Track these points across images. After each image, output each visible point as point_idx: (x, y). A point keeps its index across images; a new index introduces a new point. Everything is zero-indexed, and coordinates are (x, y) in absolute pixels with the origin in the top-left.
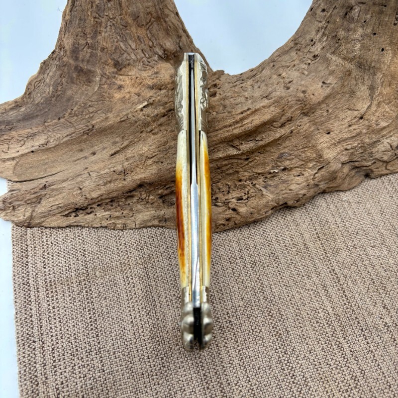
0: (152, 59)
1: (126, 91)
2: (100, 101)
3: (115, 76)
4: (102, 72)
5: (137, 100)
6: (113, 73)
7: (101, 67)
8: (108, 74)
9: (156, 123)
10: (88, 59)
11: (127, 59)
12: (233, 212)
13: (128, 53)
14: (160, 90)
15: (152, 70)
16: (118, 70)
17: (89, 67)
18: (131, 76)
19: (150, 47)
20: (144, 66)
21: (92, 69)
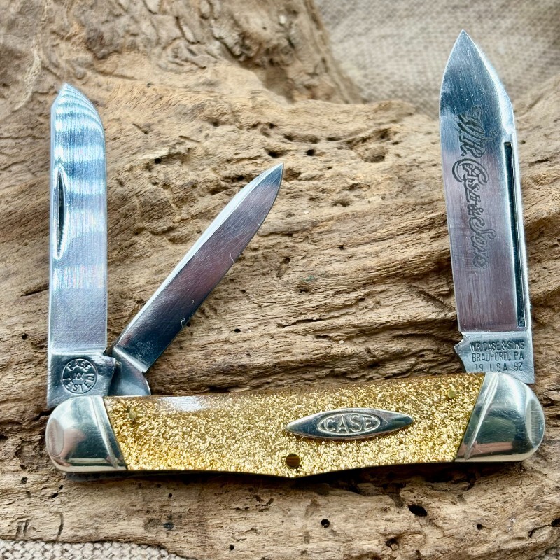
0: (203, 47)
1: (111, 116)
2: (25, 138)
3: (85, 74)
4: (49, 57)
5: (138, 144)
6: (81, 65)
7: (48, 44)
8: (63, 64)
9: (185, 208)
10: (13, 17)
11: (127, 32)
12: (413, 516)
13: (132, 17)
14: (216, 123)
15: (200, 73)
16: (96, 57)
17: (13, 42)
18: (131, 78)
19: (203, 17)
20: (177, 60)
21: (19, 47)
